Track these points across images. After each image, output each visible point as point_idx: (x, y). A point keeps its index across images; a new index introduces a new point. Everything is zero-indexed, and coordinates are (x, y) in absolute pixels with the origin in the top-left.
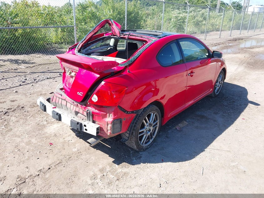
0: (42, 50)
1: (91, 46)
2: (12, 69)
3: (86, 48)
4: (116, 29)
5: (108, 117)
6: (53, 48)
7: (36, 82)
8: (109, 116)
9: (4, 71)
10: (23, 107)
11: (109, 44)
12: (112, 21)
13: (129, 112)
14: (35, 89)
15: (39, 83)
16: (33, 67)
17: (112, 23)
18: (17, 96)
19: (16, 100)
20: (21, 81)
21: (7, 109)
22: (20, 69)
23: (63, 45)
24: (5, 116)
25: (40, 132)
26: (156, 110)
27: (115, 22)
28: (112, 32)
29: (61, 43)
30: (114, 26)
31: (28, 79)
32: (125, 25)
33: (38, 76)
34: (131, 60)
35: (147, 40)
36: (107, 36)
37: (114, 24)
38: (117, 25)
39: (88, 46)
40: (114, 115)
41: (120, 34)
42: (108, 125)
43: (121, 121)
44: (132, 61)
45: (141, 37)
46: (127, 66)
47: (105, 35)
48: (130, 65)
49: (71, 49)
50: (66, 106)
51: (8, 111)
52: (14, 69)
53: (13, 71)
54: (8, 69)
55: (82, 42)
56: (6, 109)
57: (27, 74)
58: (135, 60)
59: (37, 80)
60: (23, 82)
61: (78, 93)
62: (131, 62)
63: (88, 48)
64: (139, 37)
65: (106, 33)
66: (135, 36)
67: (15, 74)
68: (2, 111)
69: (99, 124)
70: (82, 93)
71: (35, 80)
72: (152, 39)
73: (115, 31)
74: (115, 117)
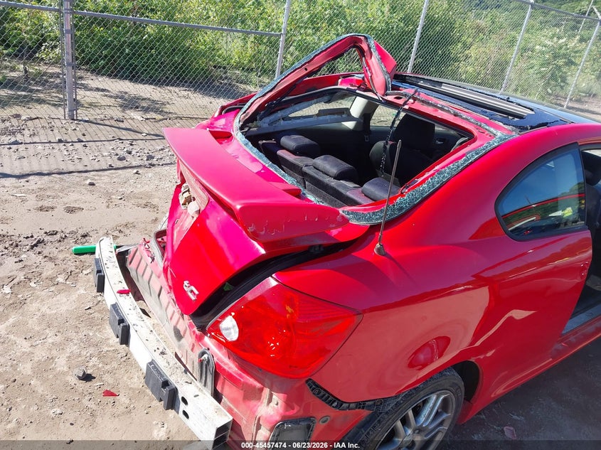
0: (199, 79)
1: (291, 109)
2: (112, 118)
3: (275, 114)
4: (378, 72)
5: (266, 401)
6: (226, 78)
7: (150, 164)
8: (270, 401)
9: (92, 118)
10: (86, 236)
11: (347, 110)
12: (372, 43)
13: (344, 405)
14: (139, 186)
15: (157, 169)
16: (160, 120)
17: (370, 48)
18: (88, 197)
19: (80, 208)
20: (117, 155)
21: (46, 233)
22: (129, 121)
23: (253, 77)
24: (31, 253)
25: (91, 334)
26: (454, 385)
27: (378, 49)
28: (363, 78)
29: (248, 69)
30: (375, 60)
31: (133, 153)
32: (413, 49)
33: (162, 150)
34: (401, 203)
35: (476, 133)
36: (345, 88)
37: (375, 54)
38: (383, 57)
39: (280, 110)
40: (288, 404)
41: (386, 89)
42: (259, 427)
43: (309, 427)
44: (401, 209)
45: (456, 115)
46: (379, 225)
47: (340, 80)
48: (389, 224)
49: (226, 112)
50: (159, 295)
51: (47, 238)
52: (115, 118)
53: (113, 123)
54: (102, 116)
55: (263, 96)
56: (43, 231)
57: (140, 136)
58: (415, 206)
59: (154, 161)
60: (121, 159)
61: (187, 282)
62: (397, 213)
63: (280, 114)
64: (448, 111)
65: (345, 76)
66: (435, 106)
67: (111, 133)
68: (32, 237)
69: (230, 411)
70: (197, 292)
71: (150, 158)
72: (492, 129)
73: (374, 76)
74: (287, 413)
